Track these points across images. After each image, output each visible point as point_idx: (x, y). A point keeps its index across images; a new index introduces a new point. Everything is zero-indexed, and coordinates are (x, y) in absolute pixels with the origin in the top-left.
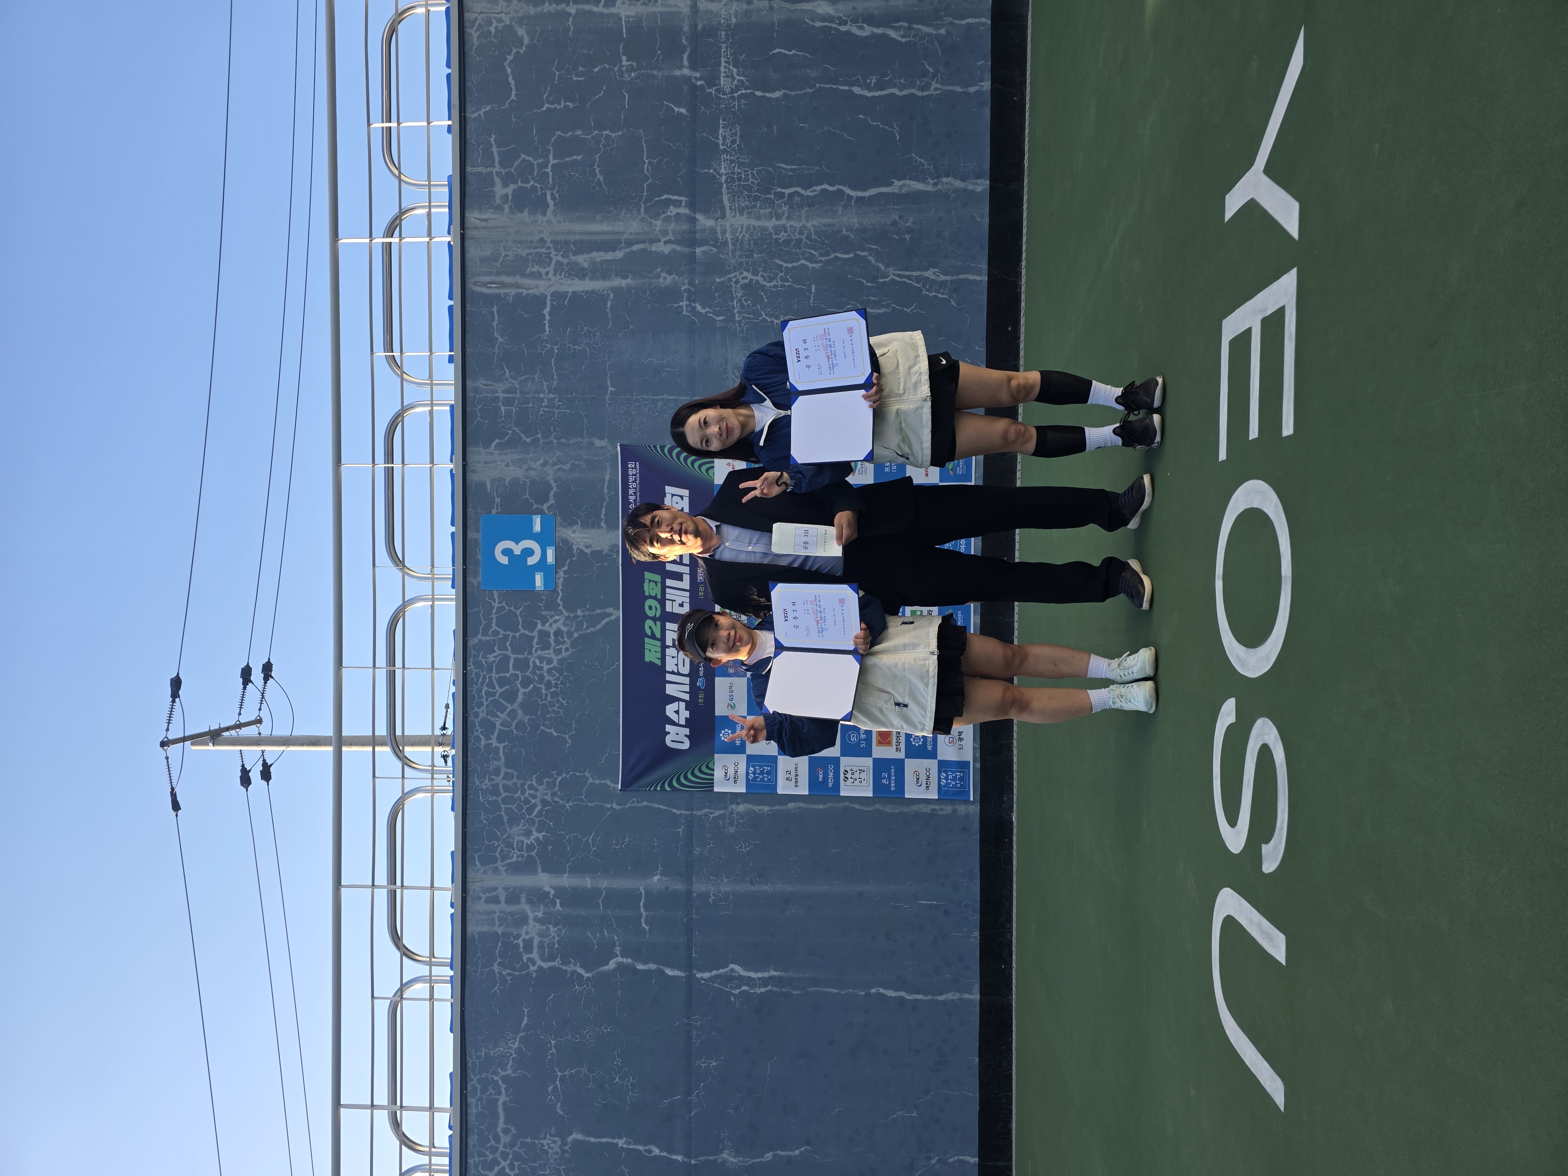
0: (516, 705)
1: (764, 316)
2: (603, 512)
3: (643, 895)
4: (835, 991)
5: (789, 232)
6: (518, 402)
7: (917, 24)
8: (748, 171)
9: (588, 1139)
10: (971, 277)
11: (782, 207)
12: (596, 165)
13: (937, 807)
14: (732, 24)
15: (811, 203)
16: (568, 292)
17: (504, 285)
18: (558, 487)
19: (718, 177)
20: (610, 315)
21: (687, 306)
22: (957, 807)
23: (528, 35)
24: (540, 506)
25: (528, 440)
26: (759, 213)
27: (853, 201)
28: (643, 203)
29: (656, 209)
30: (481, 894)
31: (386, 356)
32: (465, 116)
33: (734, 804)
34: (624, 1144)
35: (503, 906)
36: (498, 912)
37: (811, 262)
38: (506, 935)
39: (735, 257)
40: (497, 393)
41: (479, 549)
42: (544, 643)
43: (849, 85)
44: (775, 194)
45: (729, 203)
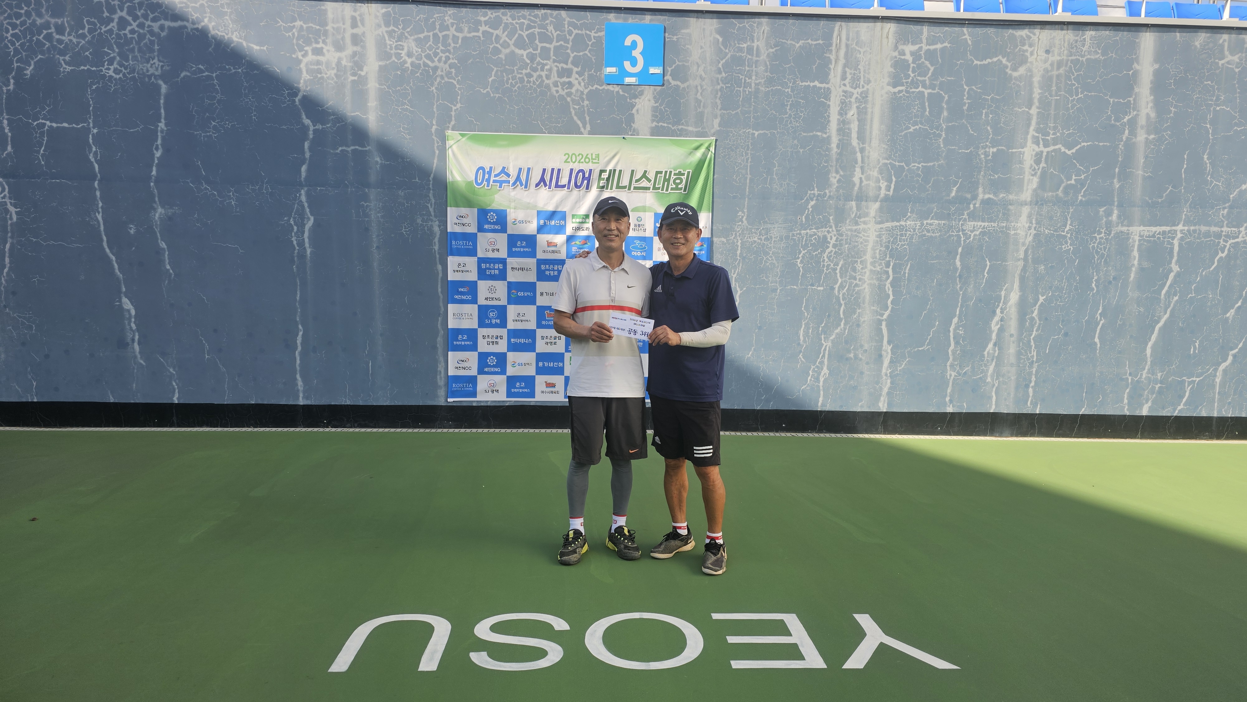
0: (513, 48)
1: (803, 252)
2: (663, 124)
3: (364, 149)
4: (298, 298)
5: (861, 271)
6: (750, 58)
8: (907, 242)
9: (162, 97)
10: (821, 399)
11: (880, 266)
12: (921, 126)
13: (442, 375)
14: (1010, 231)
15: (881, 288)
16: (830, 101)
17: (838, 50)
18: (684, 88)
19: (905, 219)
20: (811, 134)
21: (814, 194)
22: (443, 389)
23: (1019, 76)
24: (669, 73)
25: (720, 65)
26: (877, 249)
27: (879, 318)
28: (890, 162)
29: (885, 172)
30: (359, 13)
32: (966, 23)
33: (439, 223)
34: (161, 128)
35: (349, 32)
36: (344, 27)
37: (839, 287)
38: (326, 33)
39: (847, 231)
40: (757, 41)
41: (637, 21)
42: (562, 73)
43: (959, 314)
44: (889, 261)
45: (885, 228)
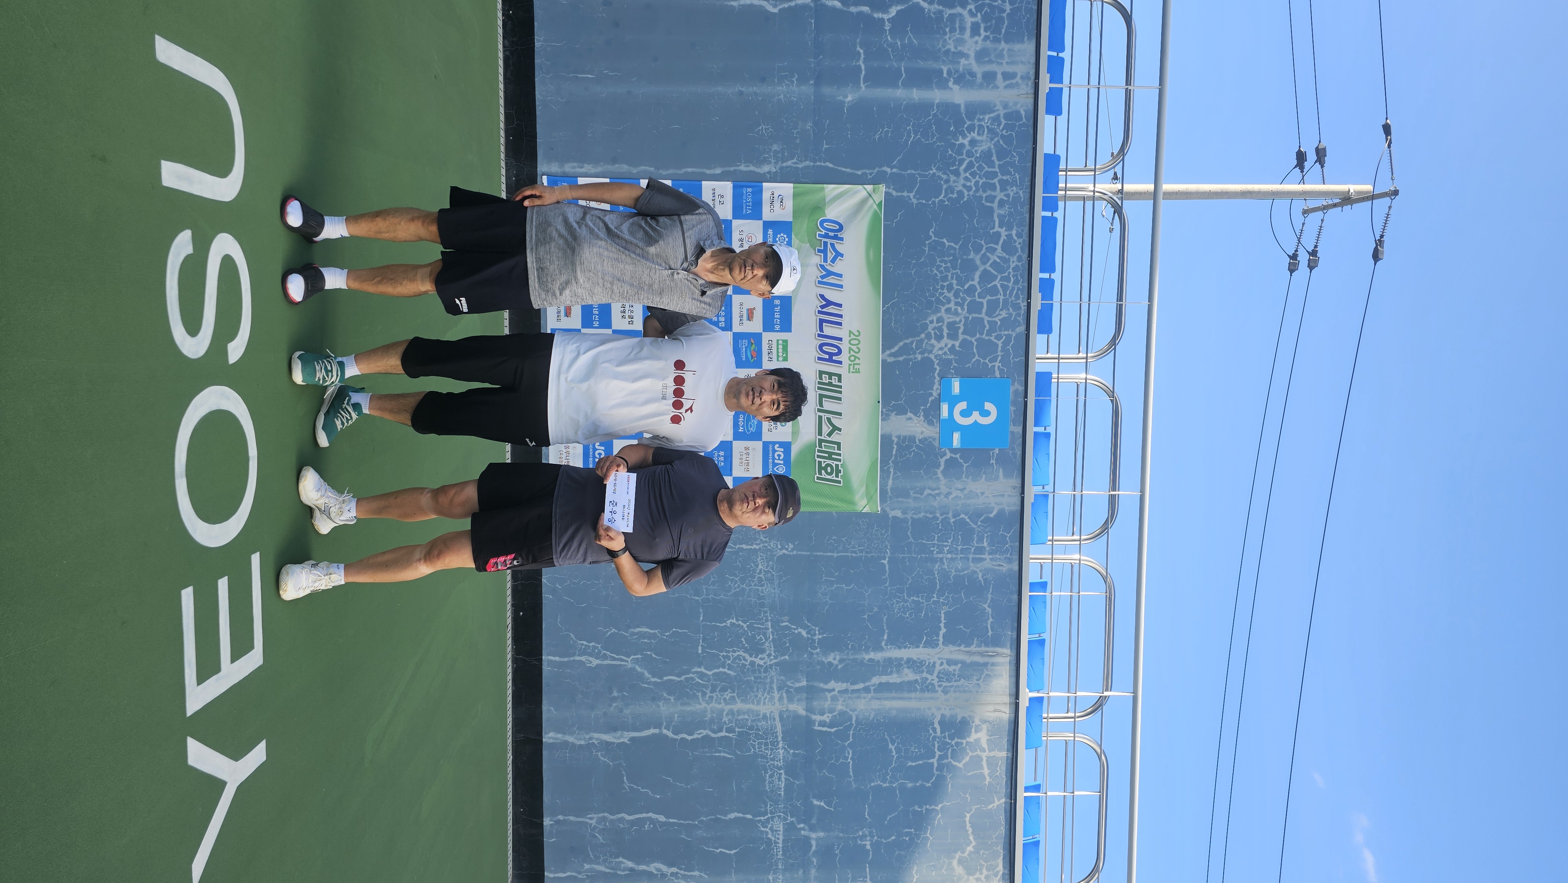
0: (981, 268)
1: (745, 626)
2: (894, 450)
3: (862, 81)
5: (722, 698)
6: (971, 551)
7: (609, 873)
8: (759, 751)
10: (557, 659)
11: (728, 720)
12: (895, 758)
13: (579, 171)
14: (772, 875)
15: (702, 724)
16: (923, 647)
17: (981, 654)
18: (936, 473)
19: (786, 747)
20: (885, 628)
21: (815, 634)
22: (559, 170)
23: (953, 868)
24: (953, 456)
25: (963, 516)
26: (749, 716)
27: (664, 725)
28: (853, 724)
29: (841, 720)
30: (1020, 83)
32: (1012, 799)
33: (774, 173)
35: (999, 70)
36: (1004, 63)
37: (701, 672)
38: (997, 40)
39: (771, 677)
40: (990, 559)
41: (1011, 416)
42: (953, 328)
43: (669, 823)
44: (734, 732)
45: (775, 724)
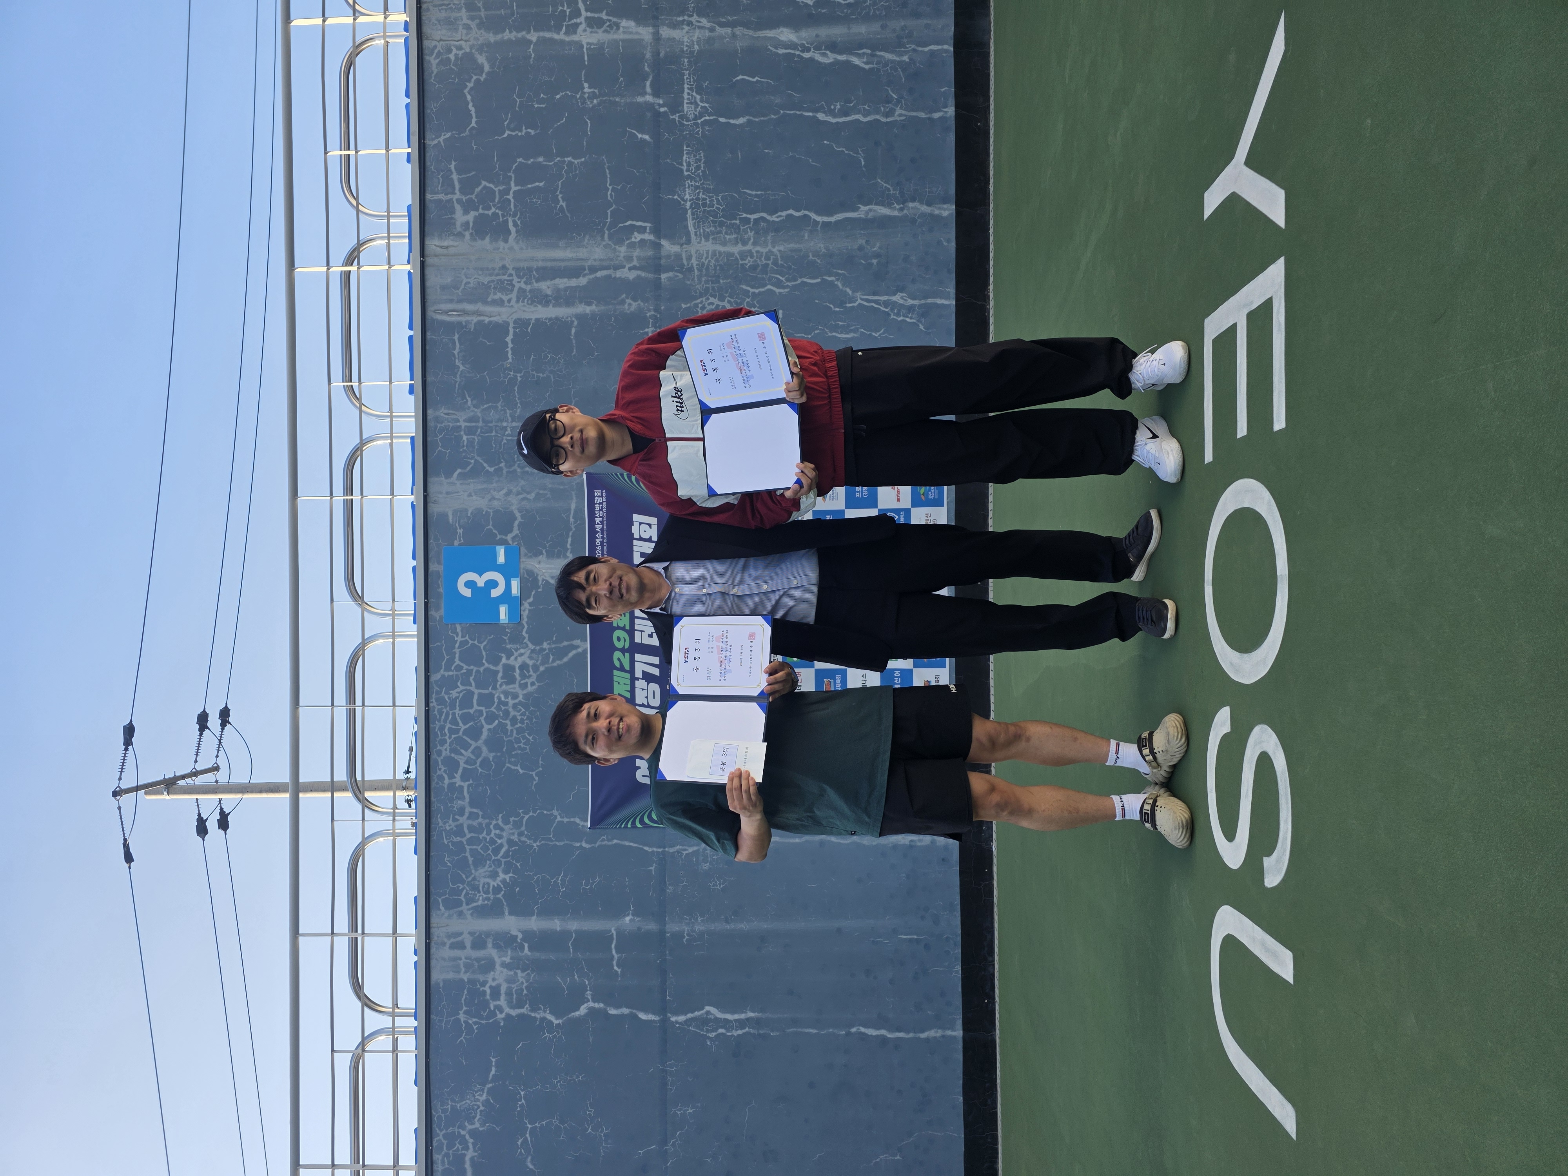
0: (480, 742)
2: (569, 542)
3: (615, 936)
4: (815, 1031)
5: (755, 258)
6: (481, 431)
7: (880, 51)
8: (713, 197)
10: (939, 301)
11: (748, 232)
12: (558, 191)
14: (695, 51)
15: (776, 228)
16: (531, 319)
17: (465, 313)
18: (522, 517)
19: (682, 203)
20: (574, 342)
23: (488, 63)
24: (504, 537)
25: (491, 470)
26: (725, 238)
27: (820, 226)
28: (607, 229)
29: (621, 235)
30: (445, 940)
31: (344, 386)
32: (424, 143)
35: (469, 952)
36: (463, 958)
37: (778, 287)
38: (472, 982)
39: (700, 283)
40: (459, 421)
41: (441, 582)
42: (509, 678)
43: (813, 111)
44: (741, 219)
45: (694, 227)
